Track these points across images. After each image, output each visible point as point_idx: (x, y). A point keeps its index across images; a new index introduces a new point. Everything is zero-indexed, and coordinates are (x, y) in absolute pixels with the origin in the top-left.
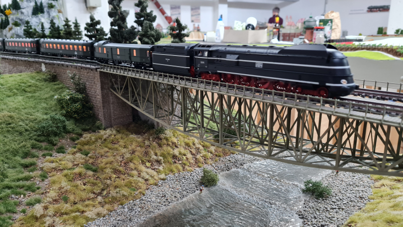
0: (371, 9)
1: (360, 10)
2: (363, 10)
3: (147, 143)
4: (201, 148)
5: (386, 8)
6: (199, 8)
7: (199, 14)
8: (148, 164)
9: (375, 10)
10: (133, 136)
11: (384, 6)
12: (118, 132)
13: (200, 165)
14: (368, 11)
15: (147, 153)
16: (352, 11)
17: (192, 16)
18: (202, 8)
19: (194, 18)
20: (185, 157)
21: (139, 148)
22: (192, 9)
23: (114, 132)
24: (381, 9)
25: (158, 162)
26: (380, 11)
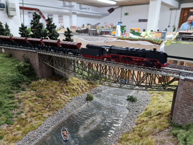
0: (140, 21)
1: (135, 21)
2: (136, 21)
3: (61, 84)
4: (84, 85)
5: (146, 20)
6: (62, 16)
7: (63, 19)
8: (63, 93)
9: (141, 21)
10: (54, 82)
11: (145, 19)
12: (47, 80)
13: (84, 92)
14: (139, 21)
15: (62, 89)
16: (132, 21)
17: (59, 20)
18: (64, 16)
19: (60, 21)
20: (78, 90)
21: (58, 87)
22: (59, 17)
23: (46, 80)
24: (144, 21)
25: (67, 92)
26: (143, 21)
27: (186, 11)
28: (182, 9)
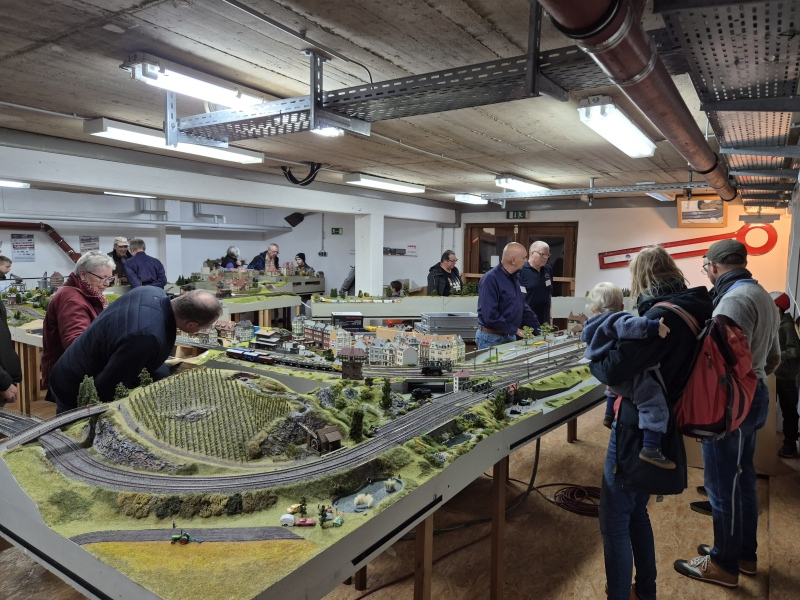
27: (475, 232)
28: (467, 225)
